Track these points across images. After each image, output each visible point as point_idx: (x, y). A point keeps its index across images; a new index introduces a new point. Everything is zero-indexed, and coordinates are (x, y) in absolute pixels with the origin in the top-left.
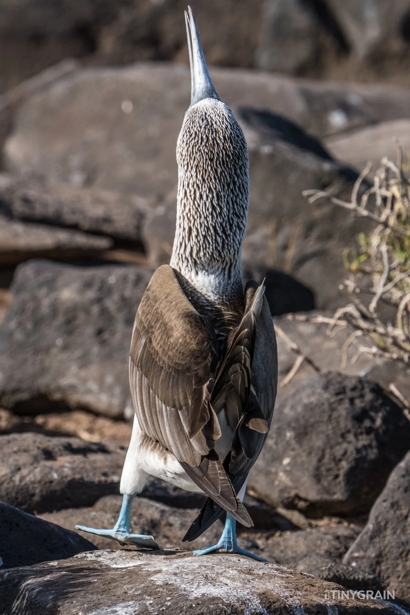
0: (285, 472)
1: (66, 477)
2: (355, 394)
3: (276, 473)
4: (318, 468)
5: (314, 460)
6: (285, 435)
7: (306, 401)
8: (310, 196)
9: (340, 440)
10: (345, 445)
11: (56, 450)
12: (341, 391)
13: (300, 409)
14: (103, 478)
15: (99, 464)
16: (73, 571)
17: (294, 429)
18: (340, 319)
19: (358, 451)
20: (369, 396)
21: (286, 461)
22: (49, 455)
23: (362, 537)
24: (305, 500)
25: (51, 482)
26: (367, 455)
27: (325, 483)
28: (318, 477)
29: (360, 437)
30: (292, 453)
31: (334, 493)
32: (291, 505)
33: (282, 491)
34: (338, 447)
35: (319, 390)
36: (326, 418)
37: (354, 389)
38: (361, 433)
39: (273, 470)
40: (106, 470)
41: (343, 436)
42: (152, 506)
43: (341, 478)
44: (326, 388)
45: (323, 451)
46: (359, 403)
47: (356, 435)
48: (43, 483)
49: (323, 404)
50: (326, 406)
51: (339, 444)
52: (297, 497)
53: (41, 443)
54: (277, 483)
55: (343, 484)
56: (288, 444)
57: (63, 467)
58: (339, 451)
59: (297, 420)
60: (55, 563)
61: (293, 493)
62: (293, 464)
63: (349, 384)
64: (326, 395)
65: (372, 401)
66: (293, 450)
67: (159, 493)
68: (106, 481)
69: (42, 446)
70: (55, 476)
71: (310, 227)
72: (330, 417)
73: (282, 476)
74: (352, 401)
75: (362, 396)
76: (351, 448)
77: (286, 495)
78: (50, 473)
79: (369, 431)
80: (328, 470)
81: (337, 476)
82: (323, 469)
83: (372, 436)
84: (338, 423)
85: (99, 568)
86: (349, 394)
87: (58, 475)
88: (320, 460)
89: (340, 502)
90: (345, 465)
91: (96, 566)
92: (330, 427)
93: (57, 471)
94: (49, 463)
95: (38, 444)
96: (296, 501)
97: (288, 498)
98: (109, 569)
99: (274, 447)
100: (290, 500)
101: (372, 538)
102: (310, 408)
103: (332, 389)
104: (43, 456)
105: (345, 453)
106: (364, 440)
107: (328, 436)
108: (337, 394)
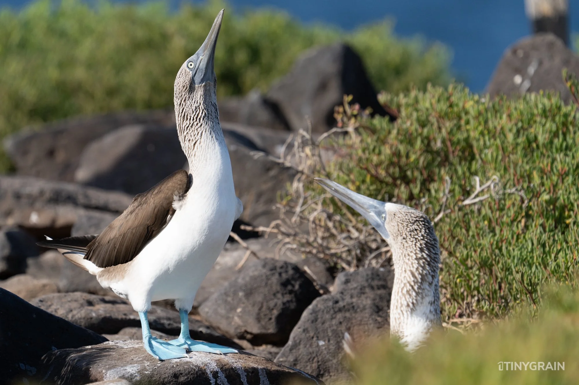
0: (239, 317)
1: (101, 315)
2: (283, 270)
3: (233, 318)
4: (258, 314)
5: (256, 309)
6: (238, 294)
7: (251, 274)
8: (254, 155)
9: (272, 297)
10: (276, 300)
11: (95, 300)
12: (274, 269)
13: (247, 279)
14: (124, 317)
15: (121, 309)
16: (100, 350)
17: (244, 291)
18: (273, 228)
19: (284, 304)
20: (291, 272)
21: (239, 310)
22: (90, 303)
23: (285, 349)
24: (251, 334)
25: (91, 318)
26: (289, 306)
27: (263, 323)
28: (258, 319)
29: (285, 296)
30: (243, 305)
31: (269, 329)
32: (242, 337)
33: (236, 328)
34: (271, 302)
35: (260, 268)
36: (263, 284)
37: (282, 267)
38: (286, 293)
39: (231, 315)
40: (126, 312)
41: (274, 295)
42: (154, 333)
43: (273, 320)
44: (264, 266)
45: (262, 304)
46: (284, 276)
47: (283, 295)
48: (86, 319)
49: (262, 276)
50: (264, 277)
51: (272, 299)
52: (246, 332)
53: (85, 297)
54: (233, 323)
55: (274, 324)
56: (240, 300)
57: (99, 310)
58: (272, 304)
59: (246, 285)
60: (90, 347)
61: (243, 330)
62: (243, 311)
63: (279, 265)
64: (264, 271)
65: (293, 275)
66: (243, 303)
67: (159, 326)
68: (126, 319)
69: (86, 299)
70: (94, 315)
71: (259, 195)
72: (266, 284)
73: (236, 319)
74: (280, 274)
75: (286, 272)
76: (279, 302)
77: (239, 331)
78: (90, 313)
79: (291, 292)
80: (265, 315)
81: (270, 319)
82: (262, 315)
83: (293, 295)
84: (271, 287)
85: (117, 348)
86: (279, 270)
87: (96, 314)
88: (260, 309)
89: (272, 335)
90: (276, 312)
91: (115, 347)
92: (266, 289)
93: (95, 312)
94: (90, 308)
95: (84, 297)
96: (245, 335)
97: (240, 333)
98: (122, 348)
99: (232, 302)
100: (242, 334)
101: (291, 350)
102: (254, 278)
103: (268, 267)
104: (86, 304)
105: (276, 305)
106: (287, 298)
107: (265, 295)
108: (271, 270)
